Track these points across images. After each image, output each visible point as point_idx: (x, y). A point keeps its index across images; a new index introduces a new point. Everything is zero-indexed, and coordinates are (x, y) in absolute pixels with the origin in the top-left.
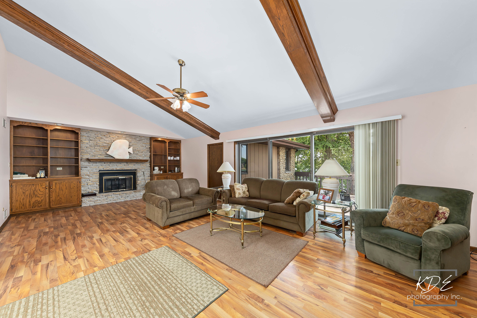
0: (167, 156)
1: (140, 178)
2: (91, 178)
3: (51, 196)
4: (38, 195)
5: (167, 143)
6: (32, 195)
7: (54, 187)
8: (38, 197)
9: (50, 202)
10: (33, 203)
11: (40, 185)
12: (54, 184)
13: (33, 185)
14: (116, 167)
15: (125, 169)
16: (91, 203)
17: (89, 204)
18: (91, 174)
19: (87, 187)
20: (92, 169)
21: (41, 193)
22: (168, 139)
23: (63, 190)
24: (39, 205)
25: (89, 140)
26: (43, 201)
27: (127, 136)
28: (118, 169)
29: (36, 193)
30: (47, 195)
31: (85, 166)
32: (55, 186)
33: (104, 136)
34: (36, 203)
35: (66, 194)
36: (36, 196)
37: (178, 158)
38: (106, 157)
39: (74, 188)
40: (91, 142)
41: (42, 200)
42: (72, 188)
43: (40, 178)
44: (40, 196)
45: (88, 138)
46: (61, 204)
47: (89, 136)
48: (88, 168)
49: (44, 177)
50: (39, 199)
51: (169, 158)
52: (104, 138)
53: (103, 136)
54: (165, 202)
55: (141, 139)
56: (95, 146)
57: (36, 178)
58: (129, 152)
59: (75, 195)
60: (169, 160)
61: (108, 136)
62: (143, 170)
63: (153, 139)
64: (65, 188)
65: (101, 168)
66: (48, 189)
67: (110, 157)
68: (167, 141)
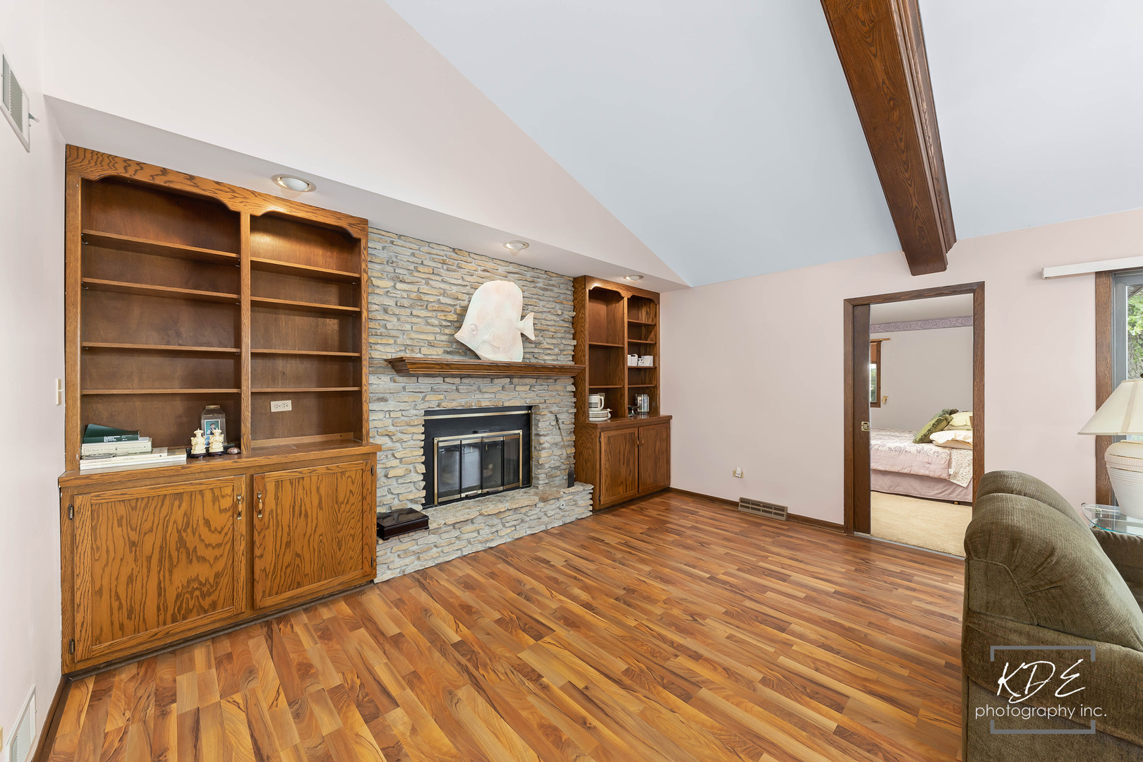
0: (626, 351)
1: (546, 438)
2: (398, 445)
3: (257, 552)
4: (201, 551)
5: (625, 300)
6: (174, 554)
7: (270, 502)
8: (202, 559)
9: (252, 581)
10: (178, 596)
11: (208, 495)
12: (271, 487)
13: (179, 496)
14: (479, 396)
15: (506, 404)
16: (407, 561)
17: (398, 570)
18: (398, 428)
20: (403, 406)
21: (214, 539)
22: (628, 289)
23: (306, 515)
24: (206, 603)
25: (393, 279)
26: (225, 580)
28: (485, 404)
29: (191, 541)
30: (242, 546)
31: (381, 396)
32: (277, 498)
33: (443, 262)
34: (191, 593)
35: (319, 531)
36: (192, 556)
38: (448, 353)
39: (352, 500)
40: (398, 285)
41: (217, 576)
42: (341, 499)
44: (209, 554)
45: (390, 268)
46: (299, 585)
47: (394, 258)
48: (391, 405)
49: (225, 453)
50: (203, 572)
51: (630, 360)
52: (443, 271)
53: (440, 265)
55: (549, 285)
56: (412, 306)
57: (191, 457)
58: (522, 334)
59: (352, 532)
60: (629, 369)
61: (456, 267)
62: (555, 409)
63: (590, 286)
64: (316, 502)
65: (433, 402)
66: (243, 514)
68: (626, 295)
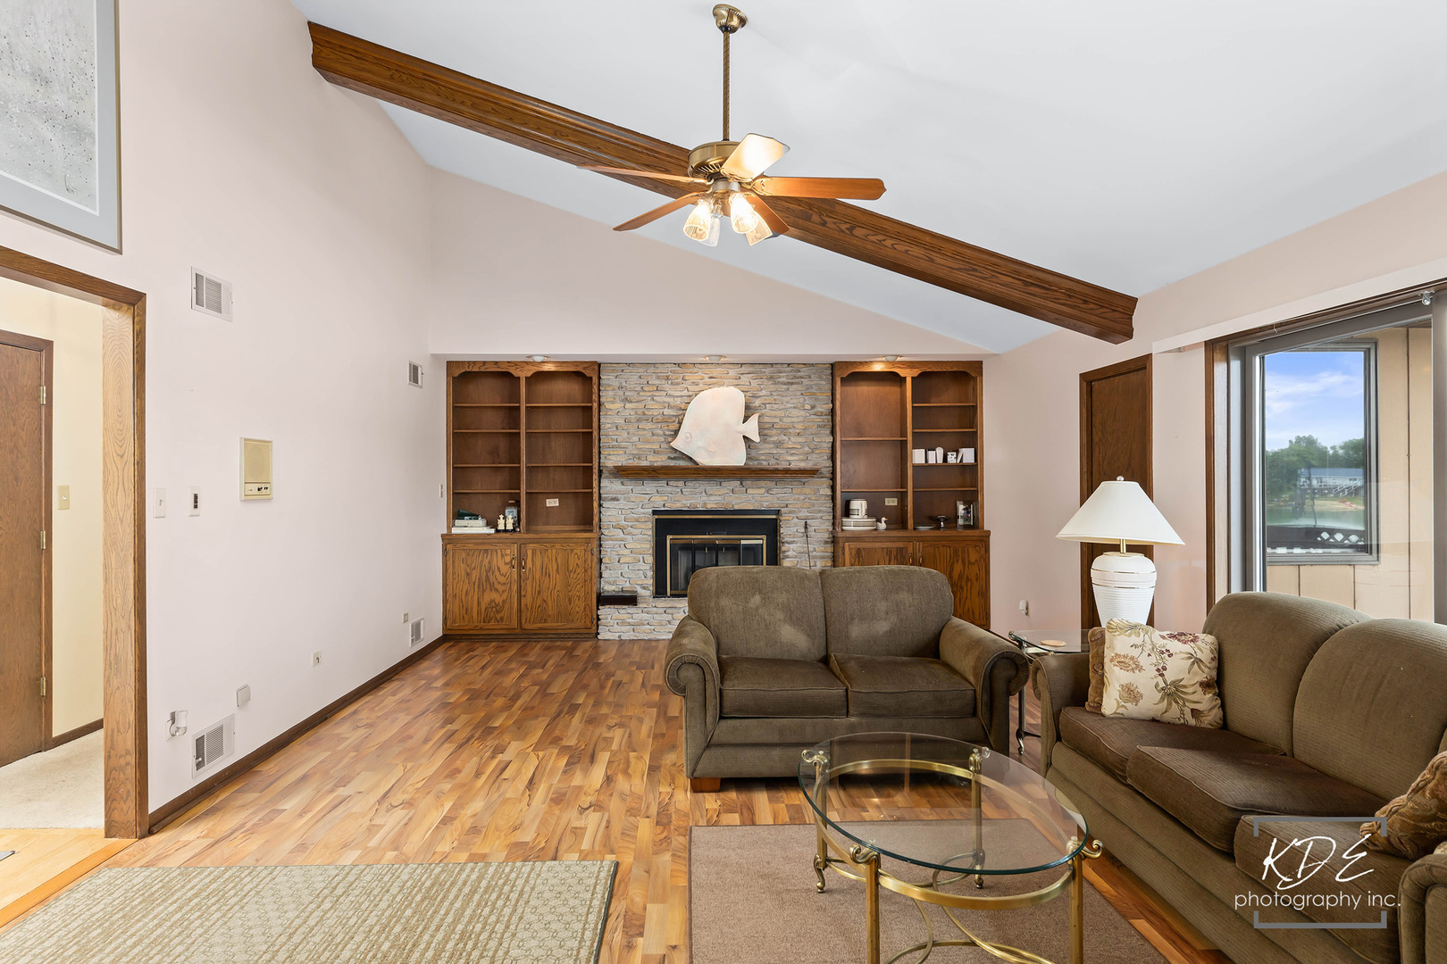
0: (910, 445)
1: (791, 546)
2: (629, 537)
3: (523, 593)
4: (496, 586)
5: (909, 381)
6: (485, 584)
7: (529, 564)
8: (496, 590)
9: (520, 610)
10: (486, 608)
11: (499, 552)
12: (530, 552)
13: (486, 551)
14: (705, 498)
15: (736, 507)
16: (624, 628)
17: (618, 634)
18: (630, 524)
19: (620, 572)
20: (631, 505)
21: (502, 579)
22: (911, 365)
23: (549, 576)
24: (499, 616)
25: (622, 401)
26: (507, 606)
27: (744, 369)
28: (710, 506)
29: (492, 579)
30: (515, 588)
31: (614, 496)
32: (533, 561)
33: (668, 378)
34: (492, 608)
35: (557, 588)
36: (492, 588)
37: (968, 455)
38: (672, 459)
39: (578, 571)
40: (628, 405)
41: (504, 602)
42: (571, 568)
43: (505, 531)
44: (500, 588)
45: (620, 393)
46: (545, 621)
47: (624, 384)
48: (622, 503)
49: (514, 530)
50: (498, 598)
51: (918, 456)
52: (667, 386)
53: (664, 382)
54: (699, 671)
55: (795, 377)
56: (639, 420)
57: (497, 531)
58: (744, 437)
59: (578, 594)
60: (916, 467)
61: (680, 380)
62: (804, 513)
63: (847, 374)
64: (555, 568)
65: (660, 502)
66: (516, 567)
67: (684, 459)
68: (908, 374)
